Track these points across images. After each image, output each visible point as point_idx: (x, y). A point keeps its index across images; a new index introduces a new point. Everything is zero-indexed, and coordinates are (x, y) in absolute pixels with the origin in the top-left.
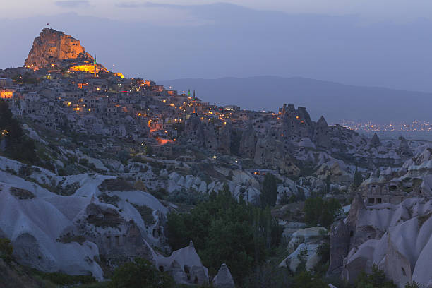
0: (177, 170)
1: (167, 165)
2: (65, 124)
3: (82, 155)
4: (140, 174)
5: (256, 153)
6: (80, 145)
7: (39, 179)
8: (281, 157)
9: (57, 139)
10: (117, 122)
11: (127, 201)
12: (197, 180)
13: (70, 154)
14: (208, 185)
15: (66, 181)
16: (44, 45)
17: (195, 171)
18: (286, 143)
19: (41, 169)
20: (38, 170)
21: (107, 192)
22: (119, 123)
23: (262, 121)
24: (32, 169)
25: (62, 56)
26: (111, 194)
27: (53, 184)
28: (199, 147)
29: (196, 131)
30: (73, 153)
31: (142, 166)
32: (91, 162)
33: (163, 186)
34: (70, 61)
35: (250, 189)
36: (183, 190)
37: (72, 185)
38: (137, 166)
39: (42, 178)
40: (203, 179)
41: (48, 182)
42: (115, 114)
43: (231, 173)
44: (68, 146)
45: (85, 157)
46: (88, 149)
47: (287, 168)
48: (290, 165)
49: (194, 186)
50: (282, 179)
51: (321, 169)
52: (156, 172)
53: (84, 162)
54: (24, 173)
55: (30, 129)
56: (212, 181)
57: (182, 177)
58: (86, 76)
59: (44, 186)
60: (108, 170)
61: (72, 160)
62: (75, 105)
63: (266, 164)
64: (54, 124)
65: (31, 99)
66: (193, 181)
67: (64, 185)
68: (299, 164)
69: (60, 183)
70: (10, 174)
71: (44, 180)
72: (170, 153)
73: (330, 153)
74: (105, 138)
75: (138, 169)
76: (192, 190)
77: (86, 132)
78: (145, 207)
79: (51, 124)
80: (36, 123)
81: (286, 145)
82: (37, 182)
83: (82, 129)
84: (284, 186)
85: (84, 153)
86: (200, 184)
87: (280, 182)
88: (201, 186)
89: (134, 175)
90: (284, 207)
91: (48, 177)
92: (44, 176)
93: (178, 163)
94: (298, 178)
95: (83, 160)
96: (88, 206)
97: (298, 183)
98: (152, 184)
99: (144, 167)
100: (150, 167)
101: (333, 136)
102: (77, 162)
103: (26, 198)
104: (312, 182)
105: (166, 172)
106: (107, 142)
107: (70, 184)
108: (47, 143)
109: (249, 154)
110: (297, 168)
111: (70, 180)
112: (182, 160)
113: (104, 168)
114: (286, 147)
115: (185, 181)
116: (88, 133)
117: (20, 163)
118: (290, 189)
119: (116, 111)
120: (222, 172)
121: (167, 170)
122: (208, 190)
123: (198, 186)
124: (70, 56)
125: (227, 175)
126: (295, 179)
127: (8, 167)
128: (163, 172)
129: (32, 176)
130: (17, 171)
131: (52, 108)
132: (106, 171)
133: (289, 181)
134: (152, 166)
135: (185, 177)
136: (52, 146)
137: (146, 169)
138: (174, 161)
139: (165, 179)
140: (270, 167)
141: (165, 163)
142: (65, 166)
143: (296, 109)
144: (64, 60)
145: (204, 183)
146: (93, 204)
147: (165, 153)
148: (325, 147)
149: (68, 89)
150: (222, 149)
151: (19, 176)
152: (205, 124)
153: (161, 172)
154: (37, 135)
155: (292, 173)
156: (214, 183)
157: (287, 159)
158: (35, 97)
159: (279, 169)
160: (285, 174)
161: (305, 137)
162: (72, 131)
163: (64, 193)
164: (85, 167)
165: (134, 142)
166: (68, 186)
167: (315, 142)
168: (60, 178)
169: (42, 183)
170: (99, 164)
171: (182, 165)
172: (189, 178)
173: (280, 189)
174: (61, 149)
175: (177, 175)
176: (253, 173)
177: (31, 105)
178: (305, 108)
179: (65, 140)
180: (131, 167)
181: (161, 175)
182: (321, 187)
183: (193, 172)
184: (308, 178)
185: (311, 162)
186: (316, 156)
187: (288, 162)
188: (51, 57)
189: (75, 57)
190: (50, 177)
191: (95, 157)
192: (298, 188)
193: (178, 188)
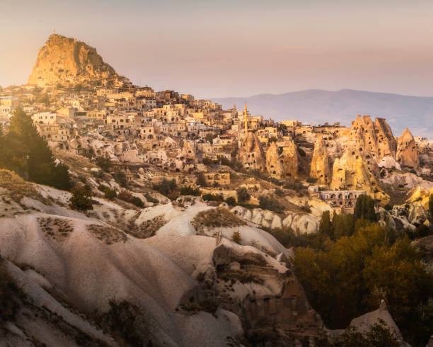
0: (239, 203)
1: (225, 197)
5: (333, 177)
7: (100, 215)
8: (365, 181)
10: (154, 146)
12: (268, 214)
14: (282, 220)
15: (140, 217)
19: (101, 201)
22: (157, 147)
23: (330, 139)
29: (255, 153)
40: (274, 212)
41: (113, 218)
43: (307, 202)
47: (373, 195)
48: (376, 191)
49: (265, 223)
51: (417, 194)
56: (287, 216)
57: (248, 212)
66: (263, 215)
67: (137, 224)
68: (387, 189)
69: (132, 220)
71: (107, 217)
73: (419, 174)
74: (142, 166)
77: (117, 160)
86: (272, 219)
88: (273, 222)
91: (112, 211)
94: (390, 207)
96: (215, 250)
97: (394, 215)
104: (410, 210)
106: (146, 171)
109: (321, 178)
110: (386, 195)
115: (252, 217)
116: (120, 161)
117: (69, 193)
119: (152, 132)
120: (297, 204)
121: (228, 203)
122: (284, 226)
123: (270, 222)
125: (303, 206)
128: (224, 207)
135: (252, 211)
145: (276, 218)
146: (223, 246)
147: (222, 180)
148: (413, 168)
149: (89, 106)
155: (380, 201)
156: (290, 217)
157: (373, 184)
158: (49, 117)
161: (385, 155)
165: (178, 170)
167: (399, 161)
172: (257, 213)
174: (92, 180)
175: (242, 209)
177: (45, 128)
178: (384, 120)
182: (422, 216)
184: (403, 206)
185: (402, 186)
186: (403, 179)
187: (374, 187)
188: (61, 71)
192: (394, 219)
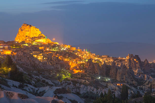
0: (83, 84)
1: (79, 81)
2: (34, 65)
3: (42, 78)
4: (68, 86)
5: (117, 76)
6: (41, 74)
7: (27, 89)
8: (129, 77)
9: (32, 71)
10: (56, 64)
11: (66, 98)
12: (92, 88)
13: (38, 78)
14: (97, 90)
15: (39, 90)
16: (24, 31)
17: (91, 84)
18: (130, 71)
19: (28, 85)
20: (27, 86)
21: (58, 94)
23: (119, 62)
24: (24, 85)
25: (32, 36)
26: (59, 95)
27: (34, 91)
28: (92, 74)
29: (91, 66)
30: (38, 77)
31: (68, 82)
32: (47, 81)
33: (78, 91)
34: (35, 38)
35: (116, 92)
36: (87, 92)
37: (42, 91)
38: (66, 82)
39: (29, 89)
40: (95, 87)
41: (31, 90)
42: (56, 60)
43: (107, 84)
44: (36, 74)
45: (44, 79)
46: (45, 75)
47: (131, 82)
48: (132, 81)
49: (91, 91)
50: (130, 87)
51: (147, 83)
52: (74, 85)
53: (44, 81)
54: (21, 87)
55: (19, 68)
56: (99, 88)
57: (86, 87)
58: (42, 44)
59: (30, 92)
60: (54, 84)
61: (39, 80)
62: (38, 57)
63: (122, 80)
64: (29, 65)
65: (19, 54)
66: (91, 88)
67: (38, 92)
68: (137, 80)
69: (37, 91)
70: (15, 88)
71: (30, 90)
72: (80, 76)
73: (150, 75)
74: (52, 70)
75: (67, 84)
76: (91, 93)
77: (43, 68)
78: (74, 100)
79: (28, 65)
80: (22, 65)
81: (130, 72)
82: (27, 91)
83: (42, 67)
84: (131, 90)
85: (43, 77)
86: (94, 90)
87: (129, 88)
88: (94, 91)
89: (65, 86)
90: (133, 100)
91: (31, 88)
92: (29, 88)
93: (84, 81)
94: (137, 87)
95: (43, 80)
96: (52, 101)
97: (137, 89)
98: (73, 90)
99: (69, 83)
100: (72, 83)
101: (151, 67)
102: (40, 81)
103: (25, 98)
104: (143, 88)
105: (79, 85)
106: (53, 72)
107: (41, 91)
108: (27, 73)
109: (114, 76)
110: (136, 82)
111: (41, 89)
112: (85, 79)
113: (52, 84)
114: (130, 73)
115: (87, 89)
116: (44, 69)
117: (19, 83)
118: (134, 92)
119: (56, 59)
120: (103, 84)
121: (79, 84)
122: (97, 92)
123: (93, 90)
124: (35, 36)
125: (105, 86)
126: (136, 87)
127: (13, 85)
128: (78, 85)
129: (24, 88)
130: (17, 86)
131: (28, 58)
132: (53, 85)
133: (133, 88)
134: (72, 82)
135: (87, 87)
136: (29, 75)
137: (70, 84)
138: (82, 80)
139: (79, 88)
140: (124, 82)
141: (78, 81)
142: (35, 83)
143: (134, 56)
144: (32, 38)
145: (95, 89)
146: (54, 100)
147: (78, 76)
148: (148, 73)
149: (35, 49)
150: (102, 74)
151: (19, 88)
152: (94, 64)
153: (77, 84)
154: (23, 70)
155: (134, 84)
156: (100, 89)
157: (131, 78)
158: (21, 53)
159: (128, 82)
160: (131, 85)
161: (138, 68)
162: (37, 67)
163: (39, 95)
164: (44, 84)
165: (64, 72)
166: (40, 92)
167: (143, 70)
168: (36, 89)
169: (29, 91)
170: (50, 82)
171: (85, 82)
172: (89, 87)
173: (129, 92)
174: (33, 76)
175: (84, 86)
176: (116, 85)
177: (19, 57)
178: (138, 56)
179: (35, 72)
180: (63, 83)
181: (77, 86)
182: (148, 90)
183: (90, 85)
184: (141, 86)
185: (142, 79)
186: (144, 76)
187: (132, 79)
188: (27, 36)
189: (37, 36)
190: (32, 89)
191: (48, 79)
192: (137, 91)
193: (85, 92)
